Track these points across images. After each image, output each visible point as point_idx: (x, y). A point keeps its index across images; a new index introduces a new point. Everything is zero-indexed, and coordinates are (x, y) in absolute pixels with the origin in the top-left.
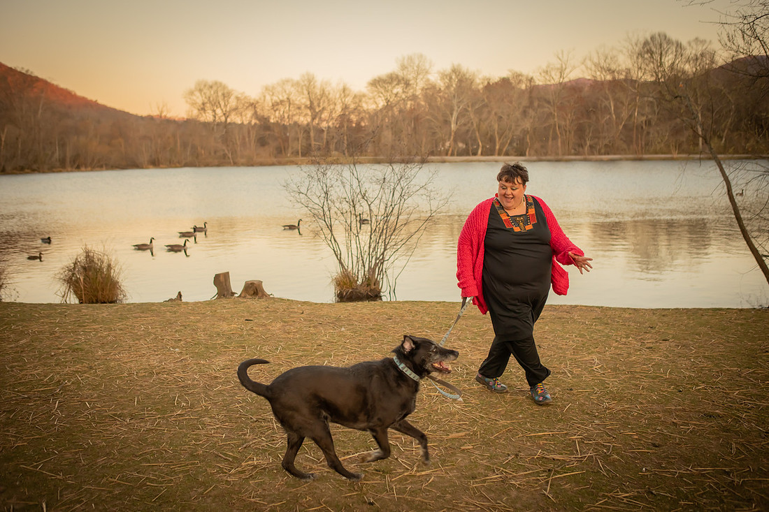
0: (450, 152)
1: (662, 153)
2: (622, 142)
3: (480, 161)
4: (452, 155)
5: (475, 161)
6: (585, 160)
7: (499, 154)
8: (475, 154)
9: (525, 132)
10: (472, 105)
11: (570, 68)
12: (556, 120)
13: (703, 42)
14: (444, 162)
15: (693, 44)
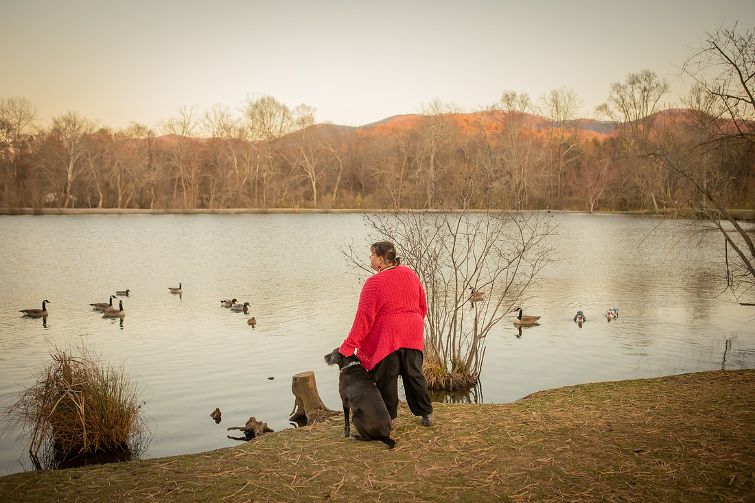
0: (67, 203)
1: (283, 207)
2: (245, 196)
3: (101, 213)
4: (69, 206)
5: (97, 213)
6: (213, 213)
7: (122, 207)
8: (95, 206)
9: (150, 184)
10: (93, 155)
11: (193, 124)
12: (181, 173)
13: (309, 108)
14: (62, 213)
15: (300, 109)
